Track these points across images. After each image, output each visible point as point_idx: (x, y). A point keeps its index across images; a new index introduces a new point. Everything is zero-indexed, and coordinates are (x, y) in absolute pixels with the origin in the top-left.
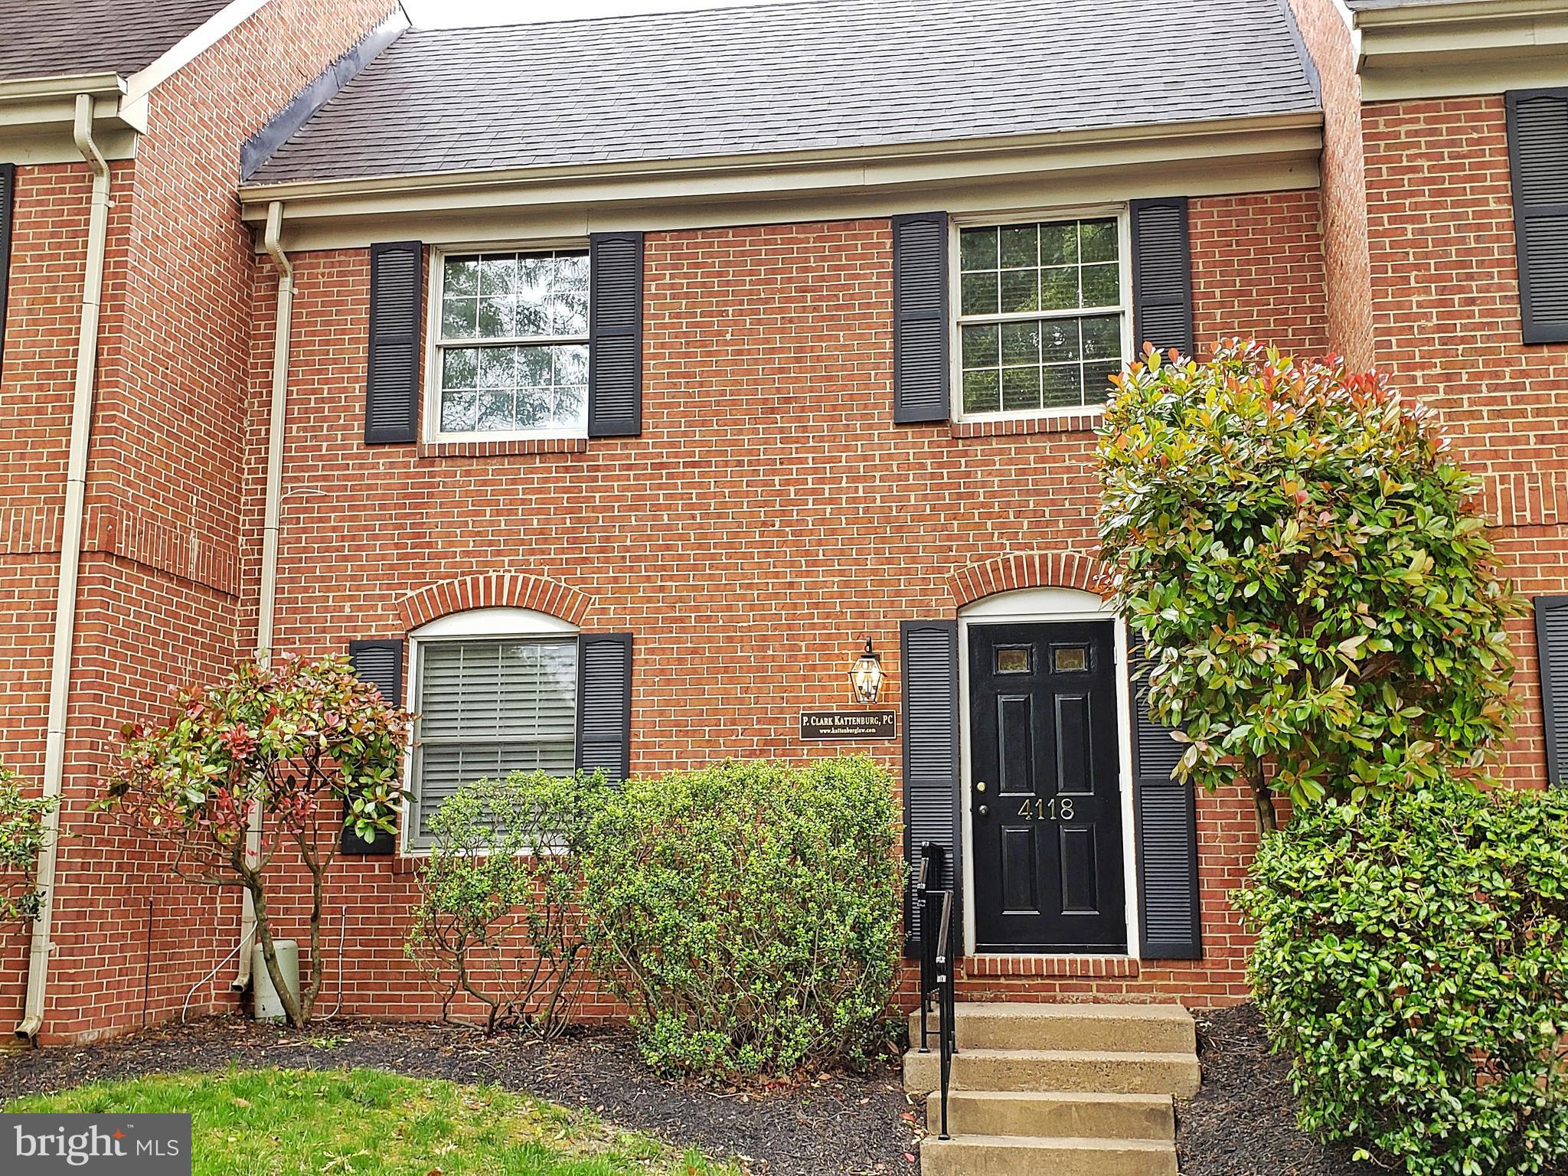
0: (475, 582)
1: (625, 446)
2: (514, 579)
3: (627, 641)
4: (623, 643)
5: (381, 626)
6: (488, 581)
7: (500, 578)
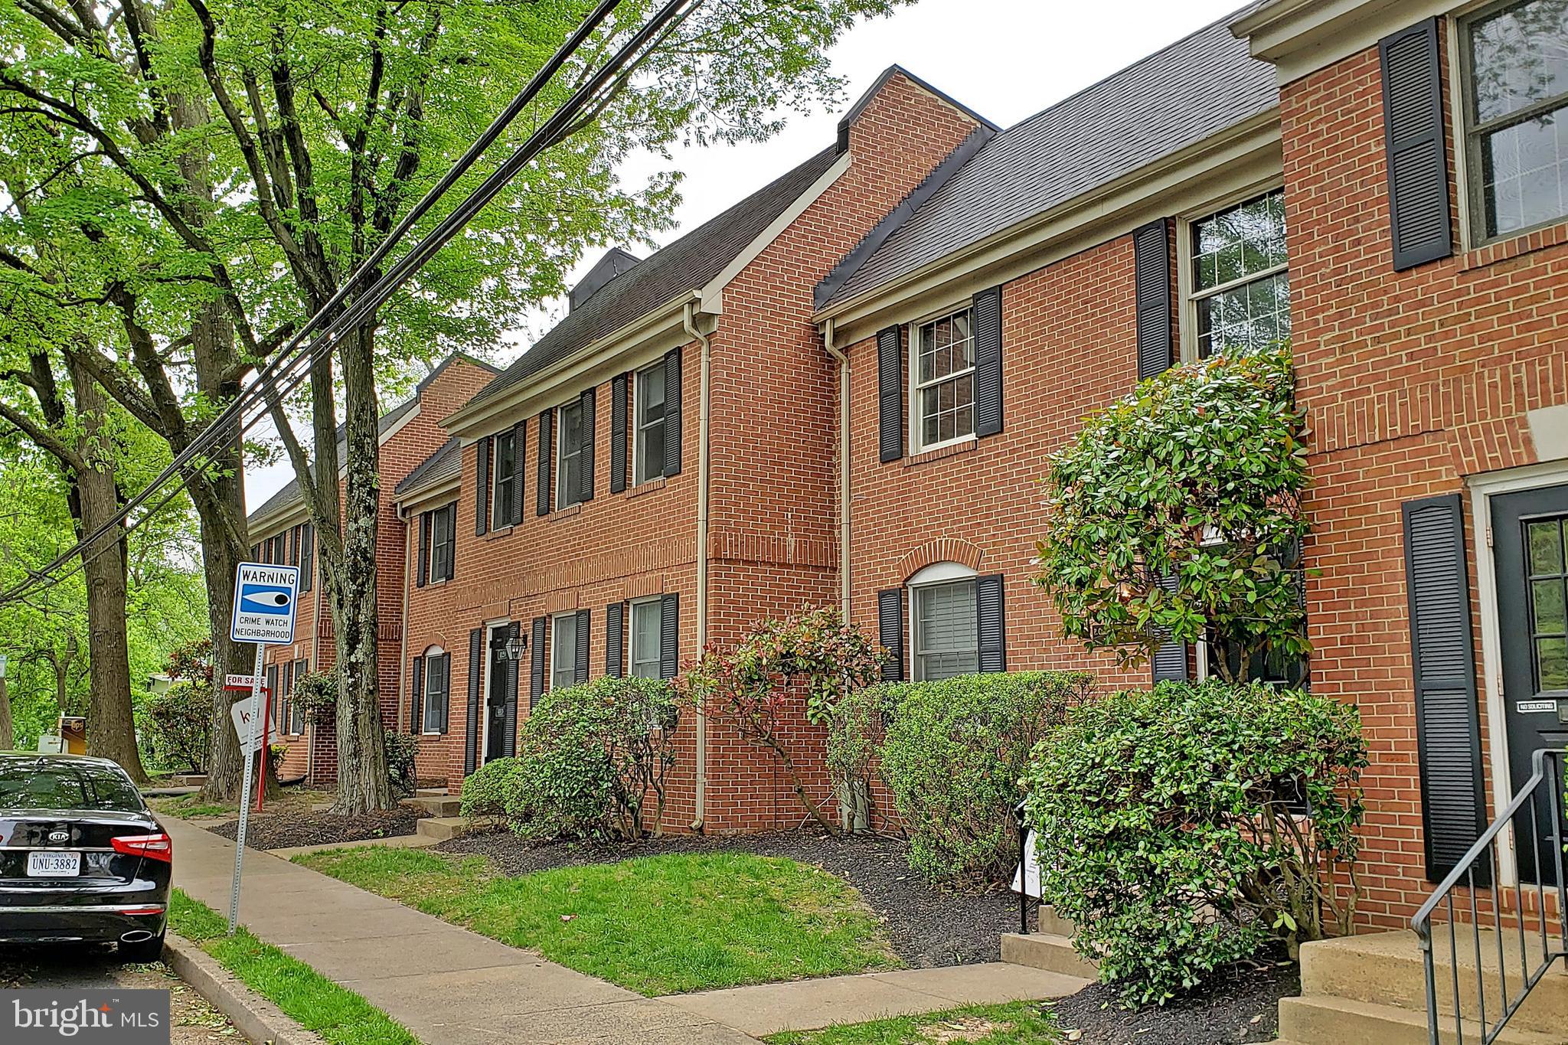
0: (930, 545)
1: (996, 441)
2: (947, 541)
3: (1000, 579)
4: (996, 581)
5: (893, 582)
6: (935, 543)
7: (941, 542)
